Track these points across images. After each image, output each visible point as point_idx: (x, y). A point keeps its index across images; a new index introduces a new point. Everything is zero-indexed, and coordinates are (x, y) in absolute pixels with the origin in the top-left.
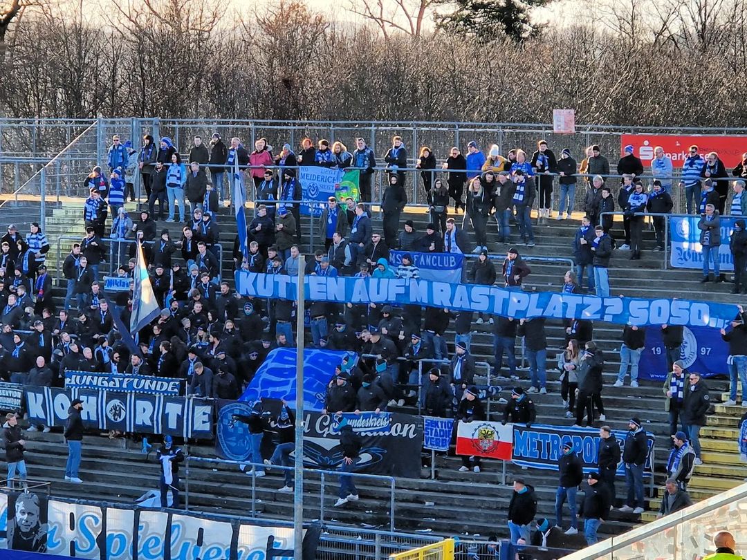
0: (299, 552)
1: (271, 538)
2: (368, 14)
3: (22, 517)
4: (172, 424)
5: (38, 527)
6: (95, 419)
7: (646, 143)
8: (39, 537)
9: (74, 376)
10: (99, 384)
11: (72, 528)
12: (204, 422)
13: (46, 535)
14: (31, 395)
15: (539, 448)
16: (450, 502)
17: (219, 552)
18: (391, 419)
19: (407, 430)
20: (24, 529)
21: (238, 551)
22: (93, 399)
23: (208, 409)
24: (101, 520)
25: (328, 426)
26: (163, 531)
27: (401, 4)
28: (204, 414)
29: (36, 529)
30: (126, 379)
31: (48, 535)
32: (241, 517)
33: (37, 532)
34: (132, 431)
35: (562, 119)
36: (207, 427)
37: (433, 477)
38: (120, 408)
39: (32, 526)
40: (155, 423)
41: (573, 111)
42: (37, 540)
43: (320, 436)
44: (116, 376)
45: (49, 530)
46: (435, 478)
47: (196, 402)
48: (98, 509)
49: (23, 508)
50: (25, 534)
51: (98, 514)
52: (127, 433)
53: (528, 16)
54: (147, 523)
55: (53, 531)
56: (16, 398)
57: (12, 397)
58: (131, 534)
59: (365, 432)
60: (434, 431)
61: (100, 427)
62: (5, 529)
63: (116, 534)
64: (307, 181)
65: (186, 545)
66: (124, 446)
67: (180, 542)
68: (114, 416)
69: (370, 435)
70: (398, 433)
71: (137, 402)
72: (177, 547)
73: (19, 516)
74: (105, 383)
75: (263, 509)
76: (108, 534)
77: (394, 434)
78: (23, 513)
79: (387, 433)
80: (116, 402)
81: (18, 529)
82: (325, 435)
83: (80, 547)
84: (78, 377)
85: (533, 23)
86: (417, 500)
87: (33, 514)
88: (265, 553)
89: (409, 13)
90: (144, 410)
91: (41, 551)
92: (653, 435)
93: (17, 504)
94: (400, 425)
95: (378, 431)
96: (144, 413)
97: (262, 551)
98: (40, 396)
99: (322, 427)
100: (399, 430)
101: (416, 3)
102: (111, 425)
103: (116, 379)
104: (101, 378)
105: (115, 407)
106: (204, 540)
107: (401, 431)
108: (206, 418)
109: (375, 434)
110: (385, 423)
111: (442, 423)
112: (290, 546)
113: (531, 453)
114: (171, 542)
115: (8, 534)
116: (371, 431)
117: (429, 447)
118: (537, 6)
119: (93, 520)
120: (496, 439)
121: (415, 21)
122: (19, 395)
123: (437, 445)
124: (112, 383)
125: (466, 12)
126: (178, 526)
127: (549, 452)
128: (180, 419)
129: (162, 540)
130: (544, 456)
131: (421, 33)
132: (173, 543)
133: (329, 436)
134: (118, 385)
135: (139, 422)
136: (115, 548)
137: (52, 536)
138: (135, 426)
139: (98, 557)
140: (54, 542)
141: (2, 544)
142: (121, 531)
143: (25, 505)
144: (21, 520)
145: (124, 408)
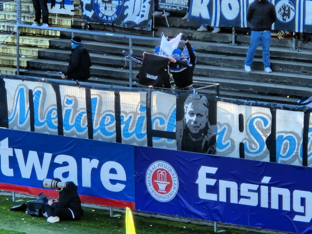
3: (191, 118)
5: (207, 128)
8: (208, 138)
11: (241, 130)
20: (193, 131)
24: (270, 122)
29: (205, 130)
31: (217, 137)
33: (206, 133)
34: (301, 31)
38: (289, 8)
39: (202, 127)
42: (206, 142)
45: (218, 132)
48: (267, 111)
49: (192, 110)
50: (195, 135)
51: (267, 115)
52: (296, 33)
55: (223, 132)
58: (301, 136)
62: (174, 131)
63: (285, 136)
66: (294, 46)
68: (283, 16)
71: (307, 2)
73: (187, 117)
76: (277, 135)
78: (192, 114)
80: (285, 2)
81: (186, 130)
83: (249, 149)
87: (202, 116)
91: (210, 152)
93: (185, 105)
115: (177, 136)
119: (262, 122)
135: (308, 22)
136: (285, 149)
137: (221, 138)
138: (305, 26)
139: (267, 159)
140: (224, 144)
141: (171, 145)
142: (290, 132)
143: (194, 107)
144: (190, 121)
145: (293, 8)
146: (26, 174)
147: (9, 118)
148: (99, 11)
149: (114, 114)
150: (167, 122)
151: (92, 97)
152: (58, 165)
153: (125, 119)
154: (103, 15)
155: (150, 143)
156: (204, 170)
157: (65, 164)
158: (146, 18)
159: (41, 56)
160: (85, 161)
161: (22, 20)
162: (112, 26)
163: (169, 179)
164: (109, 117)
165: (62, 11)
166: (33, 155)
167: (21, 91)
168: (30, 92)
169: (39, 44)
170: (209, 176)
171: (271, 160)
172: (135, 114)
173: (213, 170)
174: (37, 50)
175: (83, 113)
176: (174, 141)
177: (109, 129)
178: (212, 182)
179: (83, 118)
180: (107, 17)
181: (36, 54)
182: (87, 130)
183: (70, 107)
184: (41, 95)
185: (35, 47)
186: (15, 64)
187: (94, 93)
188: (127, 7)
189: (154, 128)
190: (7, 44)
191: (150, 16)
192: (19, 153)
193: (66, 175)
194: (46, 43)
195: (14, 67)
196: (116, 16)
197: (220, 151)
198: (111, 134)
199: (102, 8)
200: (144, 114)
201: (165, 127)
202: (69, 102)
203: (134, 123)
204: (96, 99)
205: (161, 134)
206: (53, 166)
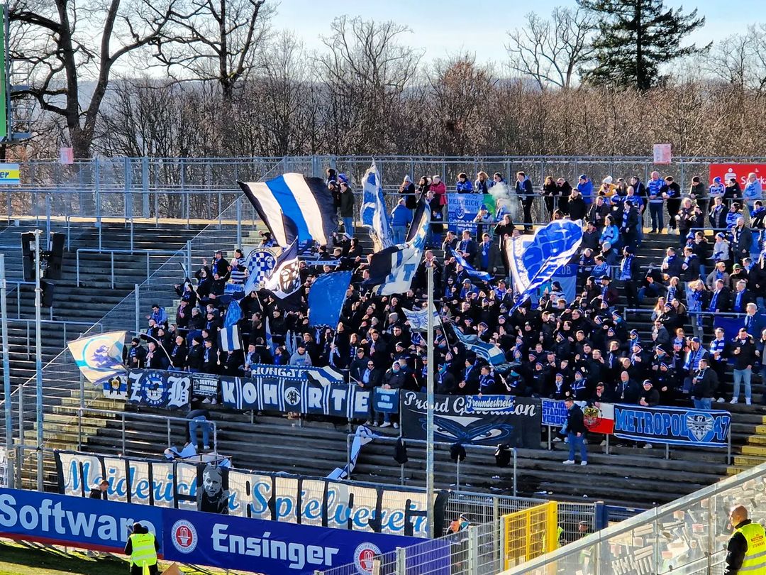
0: (431, 512)
1: (409, 502)
2: (527, 70)
3: (208, 484)
4: (338, 407)
5: (221, 492)
6: (276, 403)
7: (730, 170)
8: (222, 500)
9: (259, 368)
10: (279, 375)
11: (248, 494)
12: (363, 405)
13: (227, 500)
14: (224, 384)
15: (636, 425)
16: (563, 469)
17: (367, 513)
18: (514, 401)
19: (528, 410)
20: (210, 495)
21: (382, 512)
22: (274, 387)
23: (367, 394)
24: (271, 489)
25: (463, 407)
26: (321, 496)
27: (554, 62)
28: (364, 398)
29: (220, 494)
30: (301, 371)
31: (229, 500)
32: (385, 485)
33: (220, 497)
34: (306, 412)
35: (661, 151)
36: (365, 409)
37: (550, 448)
38: (296, 393)
39: (217, 492)
40: (324, 405)
41: (669, 146)
42: (221, 504)
43: (458, 415)
44: (293, 368)
45: (230, 495)
46: (551, 449)
47: (358, 389)
48: (269, 479)
49: (209, 478)
50: (213, 499)
51: (269, 482)
52: (302, 414)
53: (655, 70)
54: (308, 490)
55: (234, 496)
56: (213, 386)
57: (209, 385)
58: (296, 499)
59: (494, 411)
60: (550, 411)
61: (281, 410)
62: (195, 495)
63: (283, 498)
64: (454, 205)
65: (340, 508)
66: (300, 425)
67: (335, 505)
68: (291, 400)
69: (498, 413)
70: (521, 412)
71: (310, 388)
72: (332, 510)
73: (205, 483)
74: (284, 374)
75: (411, 476)
76: (277, 498)
77: (518, 413)
78: (209, 481)
79: (512, 413)
80: (292, 389)
81: (205, 494)
82: (461, 414)
83: (255, 509)
84: (262, 369)
85: (659, 75)
86: (537, 468)
87: (217, 482)
88: (404, 514)
89: (560, 69)
90: (315, 396)
91: (224, 513)
92: (729, 413)
93: (204, 474)
94: (522, 406)
95: (504, 410)
96: (314, 398)
97: (402, 512)
98: (232, 385)
99: (458, 407)
100: (521, 409)
101: (566, 61)
102: (290, 408)
103: (293, 370)
104: (280, 370)
105: (291, 393)
106: (354, 503)
107: (523, 411)
108: (365, 401)
109: (502, 413)
110: (510, 405)
111: (556, 403)
112: (424, 508)
113: (629, 428)
114: (328, 504)
115: (198, 499)
116: (499, 411)
117: (546, 424)
118: (663, 61)
119: (265, 488)
120: (599, 417)
121: (565, 75)
122: (216, 383)
123: (553, 421)
124: (289, 373)
125: (605, 68)
126: (333, 492)
127: (643, 427)
128: (344, 402)
129: (321, 504)
130: (640, 429)
131: (570, 86)
132: (330, 505)
133: (465, 415)
134: (294, 375)
135: (311, 405)
136: (283, 510)
137: (232, 500)
138: (308, 408)
139: (269, 518)
140: (235, 505)
141: (192, 506)
142: (288, 496)
143: (210, 475)
144: (208, 487)
145: (299, 394)
146: (75, 531)
147: (65, 485)
148: (147, 397)
149: (148, 481)
150: (189, 487)
151: (130, 467)
152: (102, 524)
153: (157, 486)
154: (150, 400)
155: (176, 505)
156: (218, 527)
157: (107, 523)
158: (187, 402)
159: (99, 434)
160: (123, 520)
161: (85, 403)
162: (158, 409)
163: (190, 534)
164: (144, 483)
165: (119, 397)
166: (81, 516)
167: (74, 463)
168: (81, 464)
169: (98, 424)
170: (221, 531)
171: (272, 519)
172: (165, 481)
173: (225, 527)
174: (97, 428)
175: (124, 480)
176: (195, 504)
177: (144, 493)
178: (224, 537)
179: (123, 485)
180: (153, 401)
181: (95, 432)
182: (126, 494)
183: (112, 475)
184: (89, 468)
185: (95, 426)
186: (78, 440)
187: (132, 464)
188: (170, 393)
189: (179, 493)
190: (73, 424)
191: (190, 401)
192: (70, 514)
193: (107, 532)
194: (104, 422)
195: (77, 443)
196: (161, 401)
197: (231, 512)
198: (146, 497)
199: (149, 395)
200: (172, 481)
201: (187, 492)
202: (112, 471)
203: (163, 489)
204: (133, 468)
205: (184, 497)
206: (98, 525)
